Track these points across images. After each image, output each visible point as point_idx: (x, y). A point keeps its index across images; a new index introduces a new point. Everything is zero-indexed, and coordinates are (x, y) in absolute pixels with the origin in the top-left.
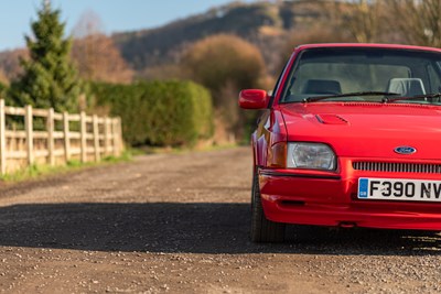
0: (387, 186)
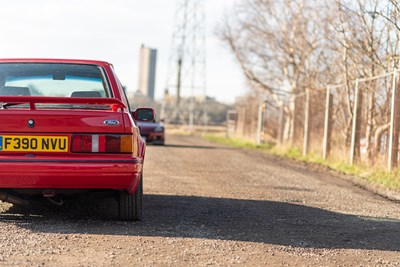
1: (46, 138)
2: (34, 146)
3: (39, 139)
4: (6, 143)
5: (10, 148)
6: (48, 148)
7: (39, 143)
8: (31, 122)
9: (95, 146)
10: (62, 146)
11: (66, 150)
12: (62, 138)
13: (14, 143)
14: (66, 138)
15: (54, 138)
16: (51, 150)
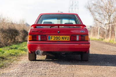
1: (63, 36)
2: (59, 39)
3: (61, 37)
4: (51, 38)
5: (52, 40)
6: (63, 39)
7: (61, 38)
8: (58, 32)
9: (78, 39)
10: (68, 39)
11: (69, 40)
12: (68, 36)
13: (53, 38)
14: (69, 36)
15: (65, 36)
16: (64, 40)
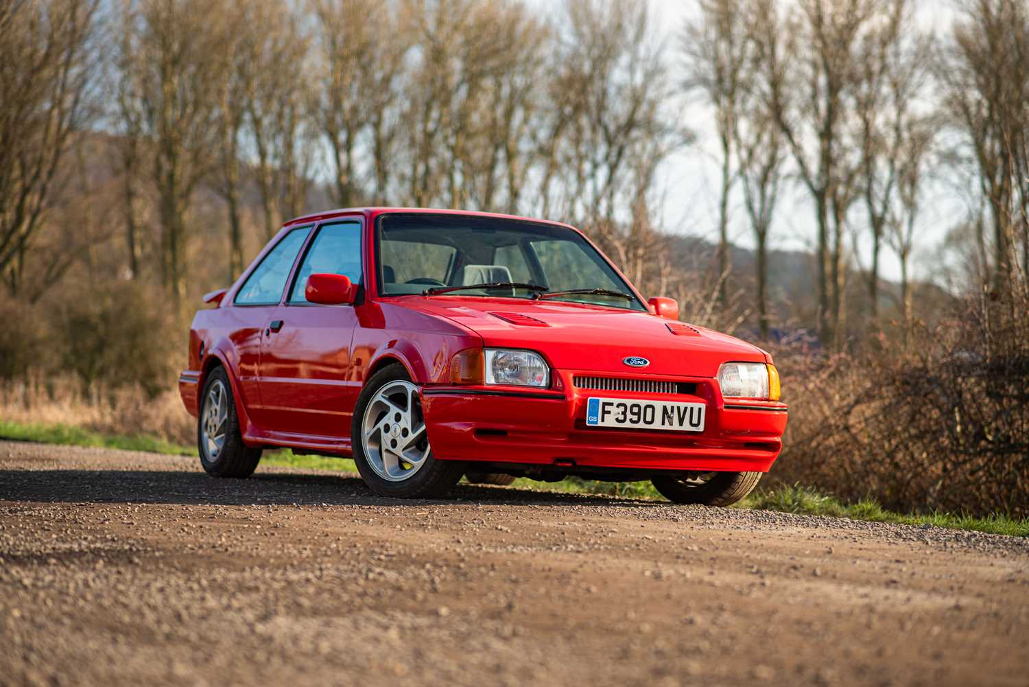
0: (622, 409)
